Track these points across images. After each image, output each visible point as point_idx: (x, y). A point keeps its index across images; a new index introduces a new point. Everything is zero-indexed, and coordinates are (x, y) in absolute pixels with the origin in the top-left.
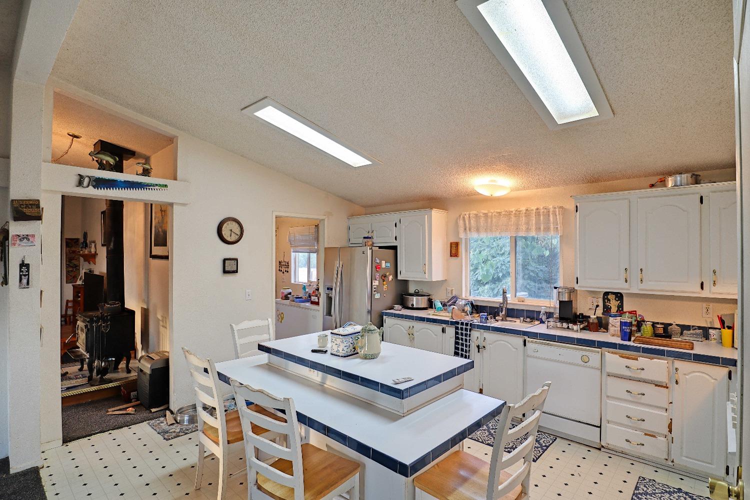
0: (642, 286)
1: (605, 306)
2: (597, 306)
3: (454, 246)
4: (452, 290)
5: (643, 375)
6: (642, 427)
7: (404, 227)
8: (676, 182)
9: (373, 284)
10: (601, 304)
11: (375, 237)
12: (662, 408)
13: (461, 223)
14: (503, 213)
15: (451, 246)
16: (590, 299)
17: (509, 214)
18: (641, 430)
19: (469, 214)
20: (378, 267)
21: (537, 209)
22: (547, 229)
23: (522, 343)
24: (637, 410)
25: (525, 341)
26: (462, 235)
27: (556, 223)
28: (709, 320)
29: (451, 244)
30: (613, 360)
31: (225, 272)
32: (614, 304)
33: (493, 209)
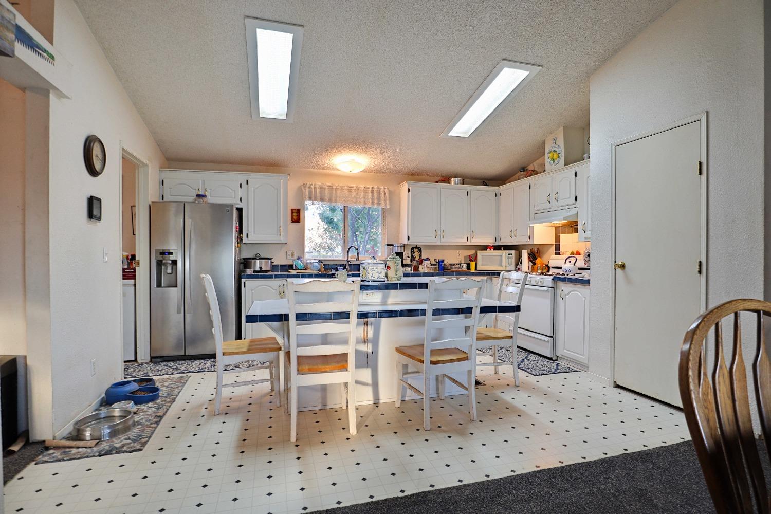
1: (412, 257)
2: (408, 257)
3: (295, 212)
4: (293, 253)
8: (455, 181)
13: (307, 190)
14: (346, 188)
15: (292, 213)
17: (350, 189)
19: (316, 185)
21: (372, 188)
28: (460, 260)
29: (292, 210)
32: (417, 255)
33: (337, 183)
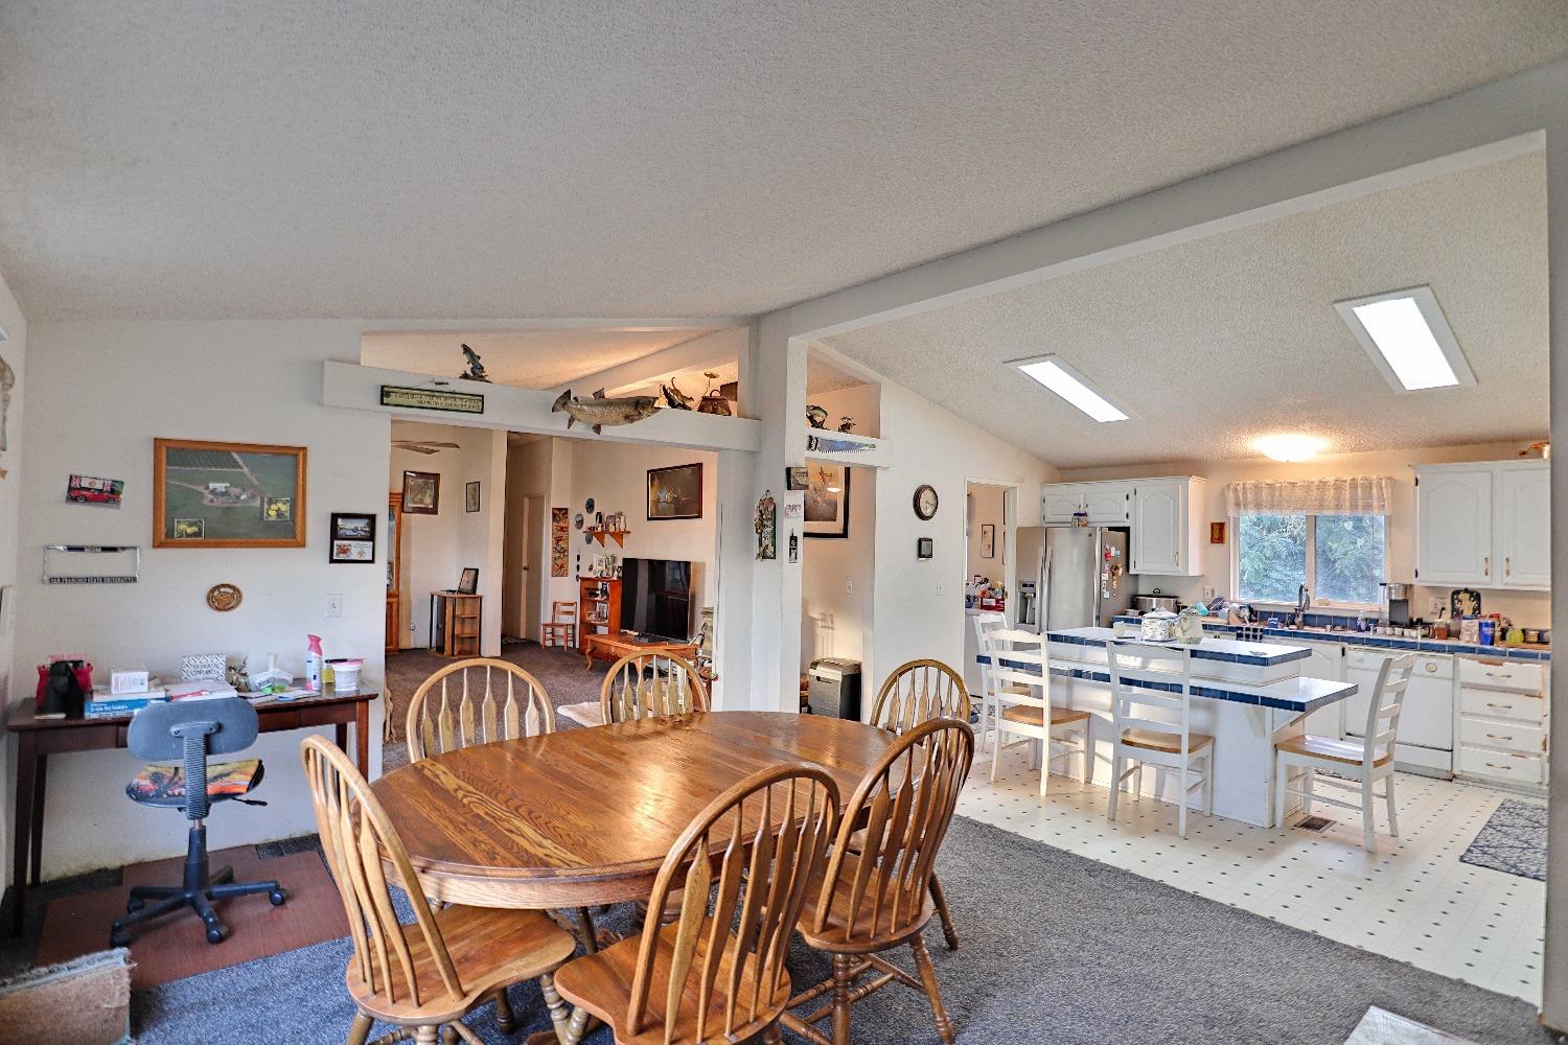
0: (1507, 579)
1: (1454, 609)
2: (1443, 609)
3: (1216, 527)
4: (1213, 591)
5: (1509, 683)
6: (1508, 746)
7: (1141, 501)
9: (1103, 578)
10: (1448, 606)
11: (1090, 515)
12: (1535, 722)
13: (1231, 495)
14: (1299, 484)
15: (1212, 528)
16: (1432, 600)
17: (1308, 485)
18: (1507, 750)
19: (1244, 484)
20: (1107, 555)
21: (1353, 480)
22: (1368, 507)
23: (1340, 652)
24: (1501, 727)
25: (1343, 650)
26: (1231, 513)
27: (1381, 498)
29: (1213, 525)
30: (1470, 667)
31: (920, 555)
32: (1467, 606)
33: (1284, 478)
